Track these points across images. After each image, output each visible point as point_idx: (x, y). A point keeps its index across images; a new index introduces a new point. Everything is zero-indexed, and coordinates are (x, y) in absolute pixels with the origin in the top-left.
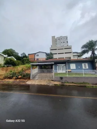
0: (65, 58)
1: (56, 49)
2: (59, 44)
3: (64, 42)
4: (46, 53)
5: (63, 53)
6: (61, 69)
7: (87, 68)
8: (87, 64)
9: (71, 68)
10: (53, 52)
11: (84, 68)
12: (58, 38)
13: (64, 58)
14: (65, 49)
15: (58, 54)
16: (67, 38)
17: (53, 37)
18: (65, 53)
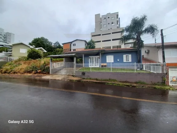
0: (112, 48)
1: (100, 35)
2: (105, 26)
3: (112, 23)
4: (85, 41)
5: (110, 40)
6: (94, 63)
7: (130, 61)
8: (130, 56)
9: (107, 62)
10: (95, 39)
11: (125, 61)
12: (105, 16)
13: (110, 47)
14: (113, 33)
15: (103, 41)
16: (117, 16)
17: (97, 16)
18: (113, 40)
